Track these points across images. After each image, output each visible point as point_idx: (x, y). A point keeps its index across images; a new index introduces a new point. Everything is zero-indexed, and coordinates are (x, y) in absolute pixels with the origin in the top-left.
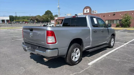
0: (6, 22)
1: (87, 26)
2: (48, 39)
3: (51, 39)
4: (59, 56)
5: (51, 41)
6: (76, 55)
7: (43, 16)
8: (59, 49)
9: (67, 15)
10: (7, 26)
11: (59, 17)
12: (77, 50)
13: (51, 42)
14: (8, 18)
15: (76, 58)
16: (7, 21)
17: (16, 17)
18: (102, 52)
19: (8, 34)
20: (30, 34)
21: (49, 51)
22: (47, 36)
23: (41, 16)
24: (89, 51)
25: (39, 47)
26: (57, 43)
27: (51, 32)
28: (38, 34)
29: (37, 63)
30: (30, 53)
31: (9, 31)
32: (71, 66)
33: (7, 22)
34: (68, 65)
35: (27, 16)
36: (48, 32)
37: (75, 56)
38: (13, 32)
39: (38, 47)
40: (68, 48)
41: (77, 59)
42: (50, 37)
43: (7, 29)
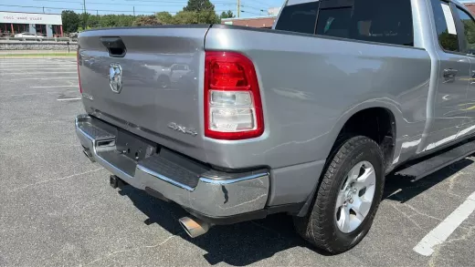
0: (49, 31)
1: (411, 44)
2: (211, 110)
3: (230, 111)
4: (269, 212)
5: (234, 118)
6: (356, 197)
7: (179, 14)
8: (275, 172)
9: (270, 11)
10: (51, 46)
11: (236, 18)
12: (362, 171)
13: (232, 128)
14: (58, 21)
15: (352, 212)
16: (55, 29)
17: (86, 15)
18: (457, 175)
19: (50, 75)
20: (112, 72)
21: (216, 181)
22: (207, 88)
23: (173, 14)
24: (413, 177)
25: (159, 148)
26: (265, 135)
27: (237, 64)
28: (156, 77)
29: (148, 222)
30: (111, 179)
31: (55, 66)
32: (327, 258)
33: (54, 32)
34: (306, 250)
35: (123, 16)
36: (213, 58)
37: (350, 206)
38: (71, 71)
39: (152, 149)
40: (324, 162)
41: (356, 221)
42: (228, 93)
43: (49, 57)
